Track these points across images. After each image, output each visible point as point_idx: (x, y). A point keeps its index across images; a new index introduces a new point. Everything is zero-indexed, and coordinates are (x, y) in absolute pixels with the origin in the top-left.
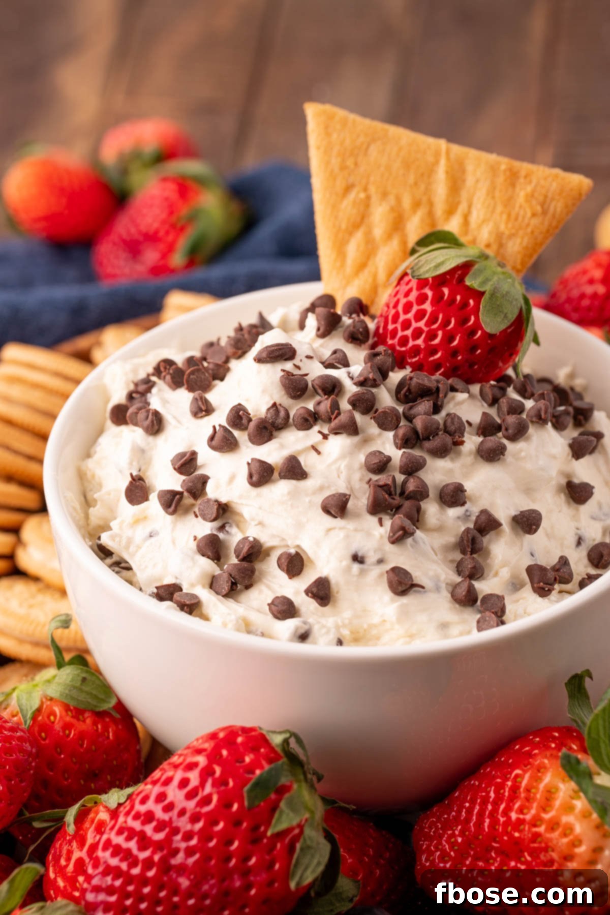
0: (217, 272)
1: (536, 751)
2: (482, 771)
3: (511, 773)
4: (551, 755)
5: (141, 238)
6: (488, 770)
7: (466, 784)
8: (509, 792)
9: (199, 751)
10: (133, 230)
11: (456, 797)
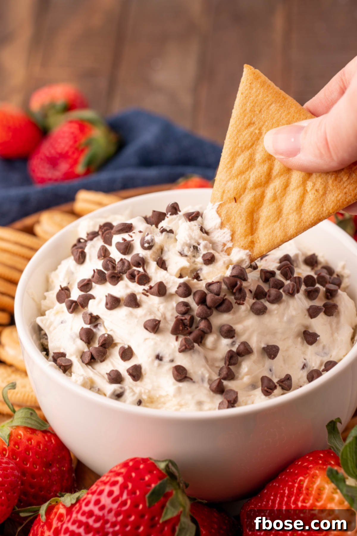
0: (104, 176)
1: (311, 466)
2: (280, 477)
3: (297, 479)
4: (320, 468)
5: (58, 156)
6: (283, 477)
7: (270, 485)
8: (296, 490)
9: (118, 474)
10: (53, 151)
11: (265, 493)
